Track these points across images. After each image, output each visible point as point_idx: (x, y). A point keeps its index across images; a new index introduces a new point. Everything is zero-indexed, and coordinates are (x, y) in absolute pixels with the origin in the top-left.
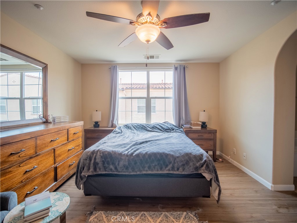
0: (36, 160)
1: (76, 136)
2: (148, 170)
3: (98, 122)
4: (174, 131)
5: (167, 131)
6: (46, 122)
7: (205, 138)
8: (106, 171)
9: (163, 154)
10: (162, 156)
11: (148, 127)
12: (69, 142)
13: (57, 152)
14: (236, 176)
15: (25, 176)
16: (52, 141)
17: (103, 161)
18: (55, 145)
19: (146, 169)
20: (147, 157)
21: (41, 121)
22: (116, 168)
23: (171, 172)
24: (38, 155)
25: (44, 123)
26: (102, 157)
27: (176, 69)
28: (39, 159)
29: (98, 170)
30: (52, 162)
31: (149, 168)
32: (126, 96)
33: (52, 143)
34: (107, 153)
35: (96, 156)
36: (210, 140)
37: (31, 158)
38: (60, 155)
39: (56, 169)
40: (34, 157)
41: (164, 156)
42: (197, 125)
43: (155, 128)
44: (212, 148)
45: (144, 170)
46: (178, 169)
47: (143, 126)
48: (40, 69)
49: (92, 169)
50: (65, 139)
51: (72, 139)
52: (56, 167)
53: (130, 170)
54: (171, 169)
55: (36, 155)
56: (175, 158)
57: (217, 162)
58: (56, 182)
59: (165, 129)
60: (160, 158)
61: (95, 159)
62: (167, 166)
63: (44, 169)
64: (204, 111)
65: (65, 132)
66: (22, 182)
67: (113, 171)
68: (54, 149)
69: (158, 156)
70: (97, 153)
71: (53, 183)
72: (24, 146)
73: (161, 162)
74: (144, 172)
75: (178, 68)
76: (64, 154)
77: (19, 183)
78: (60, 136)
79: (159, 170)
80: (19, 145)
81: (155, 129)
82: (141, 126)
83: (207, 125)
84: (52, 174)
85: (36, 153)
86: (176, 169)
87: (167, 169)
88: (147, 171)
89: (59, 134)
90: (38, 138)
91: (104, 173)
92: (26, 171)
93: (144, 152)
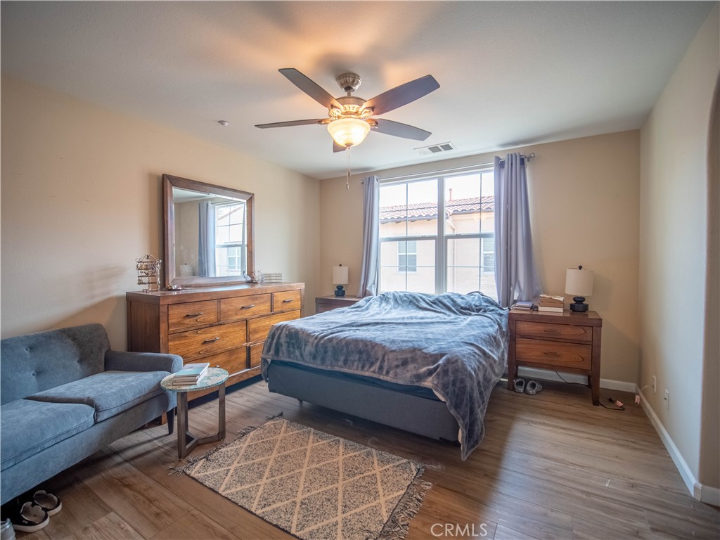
0: (219, 330)
1: (288, 306)
2: (343, 366)
3: (342, 287)
4: (480, 313)
5: (464, 311)
6: (252, 282)
7: (566, 337)
8: (290, 358)
9: (368, 343)
10: (366, 346)
11: (424, 301)
12: (274, 314)
13: (252, 326)
14: (624, 446)
15: (204, 347)
16: (243, 307)
17: (288, 342)
18: (247, 314)
19: (341, 363)
20: (344, 343)
21: (244, 280)
22: (302, 355)
23: (376, 376)
24: (221, 324)
25: (248, 282)
26: (287, 336)
27: (501, 165)
28: (223, 330)
29: (281, 354)
30: (243, 338)
31: (346, 362)
32: (454, 230)
33: (243, 310)
34: (293, 331)
35: (280, 334)
36: (581, 343)
37: (212, 326)
38: (256, 331)
39: (249, 350)
40: (216, 325)
41: (370, 347)
42: (553, 303)
43: (438, 303)
44: (587, 366)
45: (338, 366)
46: (388, 373)
47: (414, 297)
48: (244, 203)
49: (272, 352)
50: (267, 308)
51: (279, 310)
52: (249, 347)
53: (319, 362)
54: (377, 370)
55: (218, 324)
56: (386, 352)
57: (600, 407)
58: (248, 370)
59: (459, 308)
60: (362, 349)
61: (279, 337)
62: (372, 364)
63: (230, 345)
64: (580, 268)
65: (267, 297)
66: (199, 353)
67: (299, 360)
68: (247, 321)
69: (361, 345)
70: (282, 330)
71: (245, 369)
72: (203, 309)
73: (364, 356)
74: (337, 369)
75: (506, 162)
76: (264, 331)
77: (196, 353)
78: (257, 302)
79: (360, 369)
80: (197, 307)
81: (438, 305)
82: (410, 297)
83: (587, 306)
84: (243, 356)
85: (219, 321)
86: (384, 372)
87: (372, 369)
88: (341, 367)
89: (257, 298)
90: (222, 300)
91: (287, 360)
92: (205, 342)
93: (342, 337)
